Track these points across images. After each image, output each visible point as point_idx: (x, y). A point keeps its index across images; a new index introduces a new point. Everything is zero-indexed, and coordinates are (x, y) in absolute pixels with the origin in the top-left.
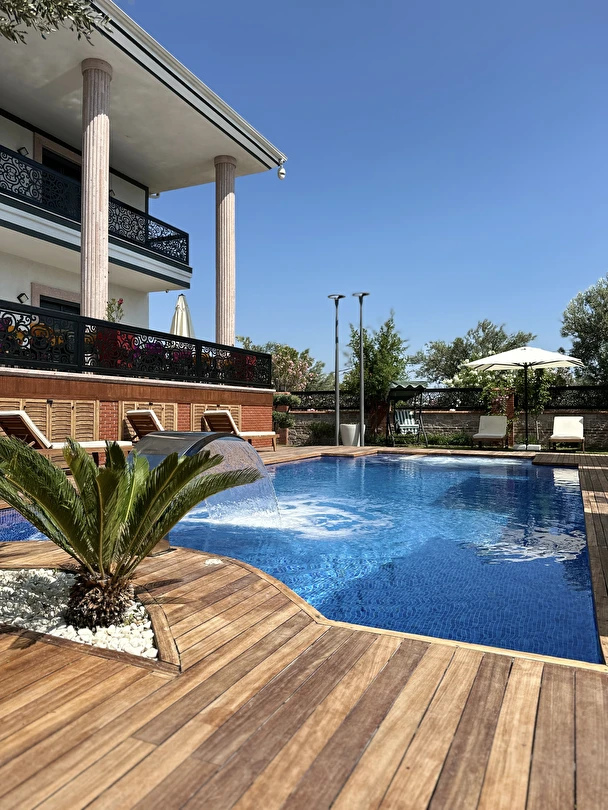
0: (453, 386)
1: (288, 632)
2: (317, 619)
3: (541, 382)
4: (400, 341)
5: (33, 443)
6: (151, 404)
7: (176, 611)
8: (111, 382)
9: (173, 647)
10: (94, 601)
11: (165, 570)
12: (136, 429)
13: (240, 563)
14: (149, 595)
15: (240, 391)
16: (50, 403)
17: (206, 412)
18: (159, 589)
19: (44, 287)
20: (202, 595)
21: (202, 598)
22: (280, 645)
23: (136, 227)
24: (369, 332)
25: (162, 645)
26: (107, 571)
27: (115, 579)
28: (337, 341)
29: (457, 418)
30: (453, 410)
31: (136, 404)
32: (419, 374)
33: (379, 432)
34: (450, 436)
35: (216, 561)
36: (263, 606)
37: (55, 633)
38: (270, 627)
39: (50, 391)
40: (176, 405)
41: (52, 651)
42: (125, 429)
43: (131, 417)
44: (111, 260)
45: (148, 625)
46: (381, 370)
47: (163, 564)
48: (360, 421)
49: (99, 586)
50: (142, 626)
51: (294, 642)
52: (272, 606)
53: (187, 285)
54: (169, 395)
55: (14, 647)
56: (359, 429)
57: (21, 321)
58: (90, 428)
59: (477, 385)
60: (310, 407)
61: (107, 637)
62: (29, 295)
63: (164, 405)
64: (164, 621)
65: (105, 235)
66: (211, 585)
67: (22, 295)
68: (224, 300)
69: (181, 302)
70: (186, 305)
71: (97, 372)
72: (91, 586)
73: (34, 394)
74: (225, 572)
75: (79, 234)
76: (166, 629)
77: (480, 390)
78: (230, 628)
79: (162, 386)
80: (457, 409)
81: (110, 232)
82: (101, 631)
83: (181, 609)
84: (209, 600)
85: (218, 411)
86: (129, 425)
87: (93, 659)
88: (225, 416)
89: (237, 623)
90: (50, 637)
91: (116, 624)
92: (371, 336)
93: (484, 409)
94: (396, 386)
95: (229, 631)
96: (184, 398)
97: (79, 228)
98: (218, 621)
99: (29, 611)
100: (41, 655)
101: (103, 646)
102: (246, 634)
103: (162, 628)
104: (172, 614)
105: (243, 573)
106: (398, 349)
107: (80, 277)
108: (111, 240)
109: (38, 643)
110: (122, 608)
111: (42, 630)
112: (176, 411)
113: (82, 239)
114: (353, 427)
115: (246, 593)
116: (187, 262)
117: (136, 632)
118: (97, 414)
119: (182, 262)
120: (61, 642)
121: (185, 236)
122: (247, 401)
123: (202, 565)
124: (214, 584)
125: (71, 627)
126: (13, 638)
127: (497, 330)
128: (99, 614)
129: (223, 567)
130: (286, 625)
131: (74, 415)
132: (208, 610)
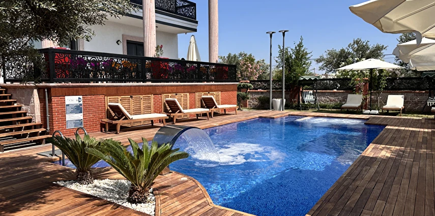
0: (336, 77)
1: (198, 208)
2: (210, 204)
3: (382, 76)
4: (306, 54)
5: (124, 117)
6: (176, 95)
7: (164, 199)
8: (158, 86)
9: (160, 212)
10: (136, 195)
11: (166, 182)
12: (170, 107)
13: (194, 179)
14: (157, 192)
15: (220, 85)
16: (131, 97)
17: (203, 96)
18: (162, 189)
19: (128, 36)
20: (175, 193)
21: (175, 194)
22: (194, 213)
23: (170, 4)
24: (289, 50)
25: (157, 211)
26: (140, 185)
27: (143, 188)
28: (271, 55)
29: (337, 95)
30: (335, 90)
31: (170, 95)
32: (321, 68)
33: (295, 101)
34: (332, 104)
35: (185, 179)
36: (194, 198)
37: (124, 205)
38: (193, 206)
39: (131, 92)
40: (188, 94)
41: (123, 211)
42: (165, 107)
43: (167, 102)
44: (157, 21)
45: (154, 204)
46: (295, 71)
47: (166, 179)
48: (282, 97)
49: (138, 191)
50: (152, 204)
51: (198, 212)
52: (197, 198)
53: (195, 30)
54: (184, 90)
55: (112, 209)
56: (282, 102)
57: (117, 61)
58: (149, 107)
59: (348, 77)
60: (260, 88)
61: (140, 207)
62: (121, 41)
63: (182, 94)
64: (159, 202)
65: (154, 9)
66: (180, 189)
67: (118, 41)
68: (213, 38)
69: (192, 39)
70: (195, 41)
71: (153, 82)
72: (135, 191)
73: (125, 94)
74: (187, 183)
75: (141, 10)
76: (159, 205)
77: (350, 79)
78: (180, 206)
79: (181, 86)
80: (337, 90)
81: (156, 8)
82: (139, 205)
83: (166, 198)
84: (176, 195)
85: (209, 96)
86: (167, 105)
87: (135, 214)
88: (211, 99)
89: (183, 204)
90: (123, 206)
91: (144, 203)
92: (290, 52)
93: (352, 90)
94: (302, 79)
95: (179, 207)
96: (192, 90)
97: (141, 8)
98: (177, 203)
99: (117, 196)
100: (120, 212)
101: (139, 210)
102: (184, 208)
103: (158, 205)
104: (163, 200)
105: (194, 184)
106: (306, 58)
107: (143, 29)
108: (156, 12)
109: (119, 208)
110: (146, 198)
111: (120, 204)
112: (188, 97)
113: (143, 12)
114: (278, 101)
115: (191, 193)
116: (195, 18)
117: (150, 206)
118: (152, 101)
119: (193, 19)
120: (126, 208)
121: (194, 5)
122: (223, 89)
123: (179, 180)
124: (180, 188)
125: (130, 203)
126: (112, 206)
127: (364, 44)
128: (138, 199)
129: (187, 181)
130: (198, 206)
131: (142, 102)
132: (176, 199)
